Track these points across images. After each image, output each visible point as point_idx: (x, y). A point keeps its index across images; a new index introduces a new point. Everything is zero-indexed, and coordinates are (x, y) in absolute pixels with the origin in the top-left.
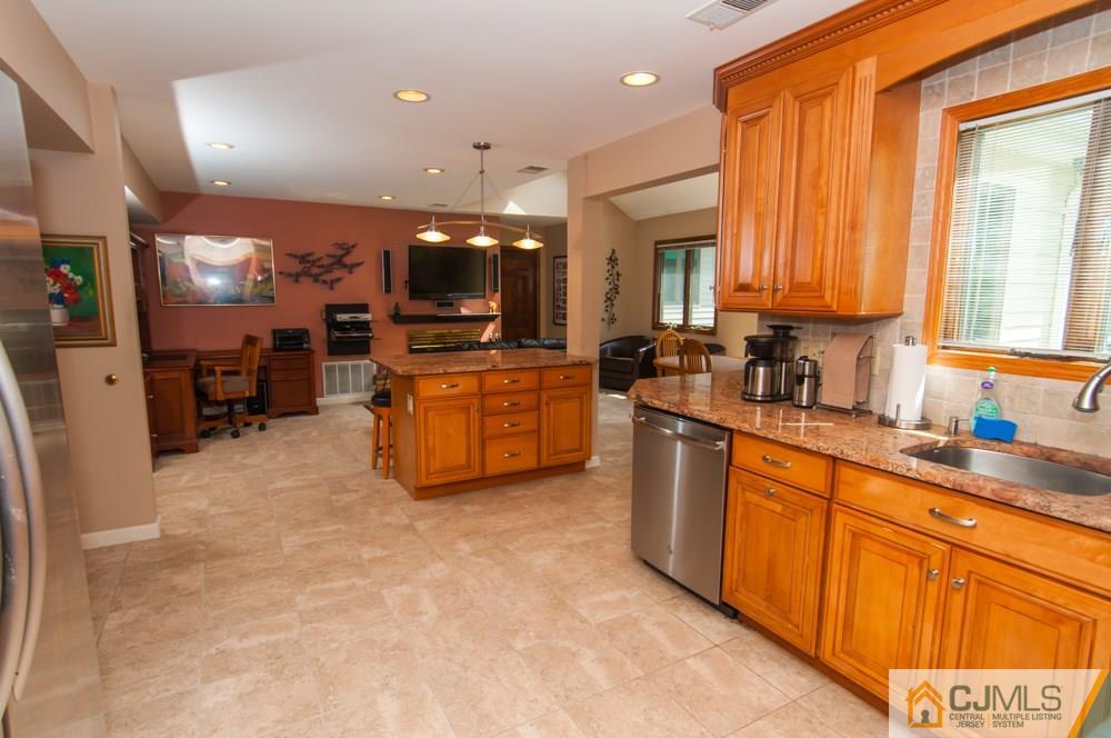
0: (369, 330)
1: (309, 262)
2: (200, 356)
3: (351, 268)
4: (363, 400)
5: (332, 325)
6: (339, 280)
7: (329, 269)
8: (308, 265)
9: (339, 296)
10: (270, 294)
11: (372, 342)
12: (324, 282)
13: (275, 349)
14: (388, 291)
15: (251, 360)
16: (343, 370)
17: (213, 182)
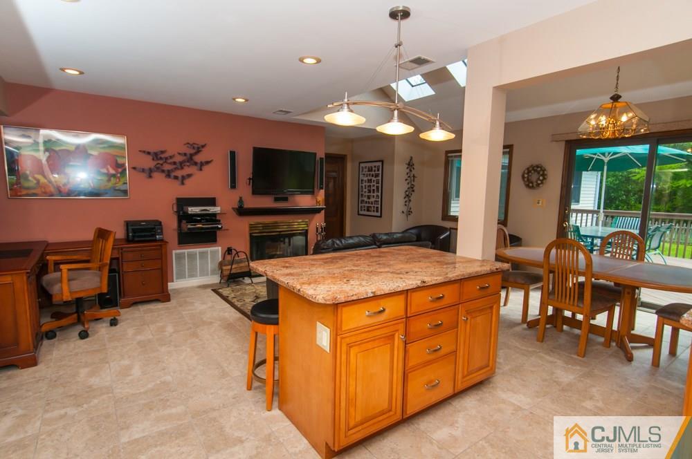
0: (218, 222)
1: (161, 158)
2: (48, 248)
3: (202, 165)
4: (210, 283)
5: (183, 217)
6: (189, 176)
7: (181, 165)
8: (161, 162)
9: (189, 190)
10: (123, 188)
11: (218, 233)
12: (176, 178)
13: (128, 240)
14: (233, 186)
15: (103, 251)
16: (192, 257)
17: (63, 70)
